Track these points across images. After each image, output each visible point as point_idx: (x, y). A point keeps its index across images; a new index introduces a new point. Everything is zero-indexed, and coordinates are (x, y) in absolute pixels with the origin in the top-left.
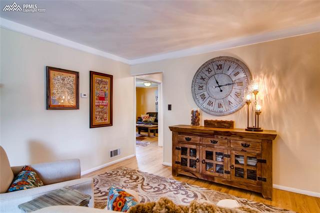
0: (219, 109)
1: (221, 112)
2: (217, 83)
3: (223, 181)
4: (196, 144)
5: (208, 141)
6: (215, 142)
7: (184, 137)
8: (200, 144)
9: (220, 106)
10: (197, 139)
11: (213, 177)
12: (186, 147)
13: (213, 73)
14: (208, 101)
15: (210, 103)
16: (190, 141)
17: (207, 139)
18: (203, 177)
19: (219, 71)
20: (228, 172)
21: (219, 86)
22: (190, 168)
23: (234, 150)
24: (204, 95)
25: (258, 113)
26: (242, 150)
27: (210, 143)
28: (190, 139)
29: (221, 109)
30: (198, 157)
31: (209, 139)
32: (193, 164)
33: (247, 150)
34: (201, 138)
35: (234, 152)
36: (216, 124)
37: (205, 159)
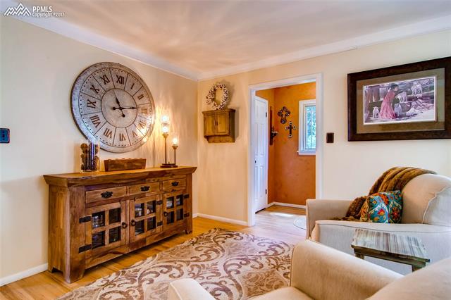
0: (121, 143)
1: (123, 146)
2: (118, 102)
3: (155, 239)
4: (119, 200)
5: (137, 190)
6: (147, 189)
7: (97, 194)
8: (126, 198)
9: (121, 138)
10: (123, 190)
11: (143, 241)
12: (102, 210)
13: (110, 85)
14: (103, 129)
15: (108, 133)
16: (112, 197)
17: (136, 186)
18: (132, 248)
19: (119, 86)
20: (160, 224)
21: (121, 109)
22: (111, 245)
23: (165, 192)
24: (97, 117)
25: (175, 148)
26: (173, 191)
27: (140, 192)
28: (109, 194)
29: (124, 143)
30: (123, 220)
31: (139, 186)
32: (115, 235)
33: (177, 189)
34: (128, 187)
35: (165, 195)
36: (126, 165)
37: (134, 218)
